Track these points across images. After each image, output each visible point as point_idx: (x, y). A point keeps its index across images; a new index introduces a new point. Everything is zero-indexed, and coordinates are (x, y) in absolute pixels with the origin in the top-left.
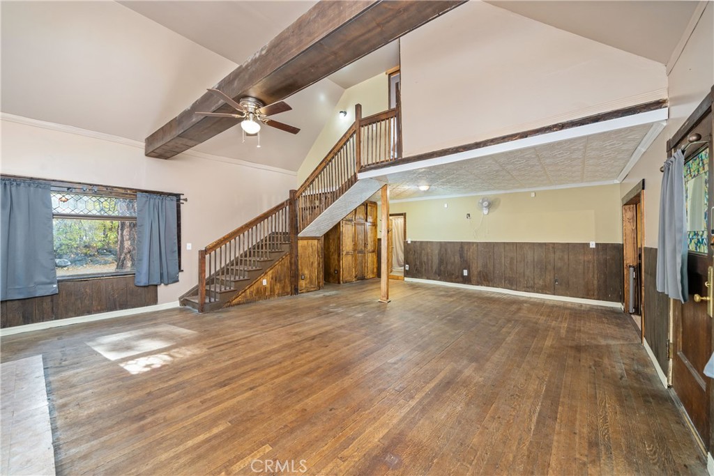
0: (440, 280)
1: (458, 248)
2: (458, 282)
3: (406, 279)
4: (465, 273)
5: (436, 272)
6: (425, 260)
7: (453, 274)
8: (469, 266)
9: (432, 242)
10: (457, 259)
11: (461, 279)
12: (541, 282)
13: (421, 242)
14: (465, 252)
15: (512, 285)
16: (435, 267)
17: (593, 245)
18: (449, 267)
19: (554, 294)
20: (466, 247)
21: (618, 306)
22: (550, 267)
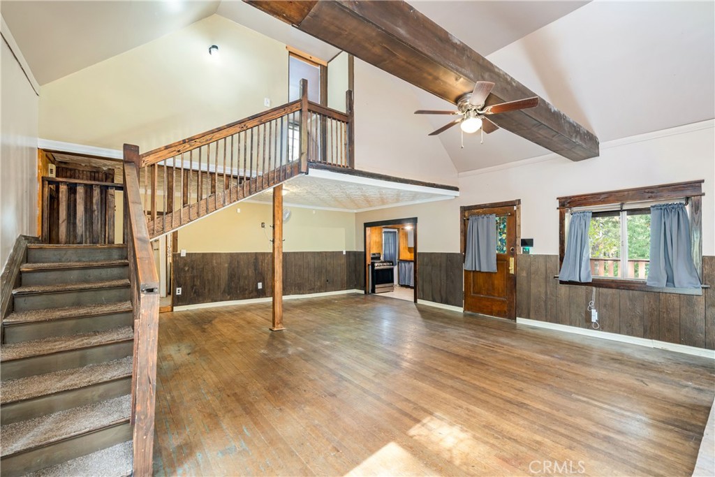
0: (230, 299)
1: (252, 260)
2: (252, 298)
3: (176, 309)
4: (260, 286)
5: (224, 291)
6: (210, 278)
7: (246, 290)
8: (264, 278)
9: (220, 254)
10: (251, 272)
11: (255, 293)
12: (319, 284)
13: (204, 255)
14: (260, 263)
15: (300, 290)
16: (223, 287)
17: (344, 253)
18: (242, 283)
19: (326, 291)
20: (260, 258)
21: (363, 292)
22: (324, 271)
